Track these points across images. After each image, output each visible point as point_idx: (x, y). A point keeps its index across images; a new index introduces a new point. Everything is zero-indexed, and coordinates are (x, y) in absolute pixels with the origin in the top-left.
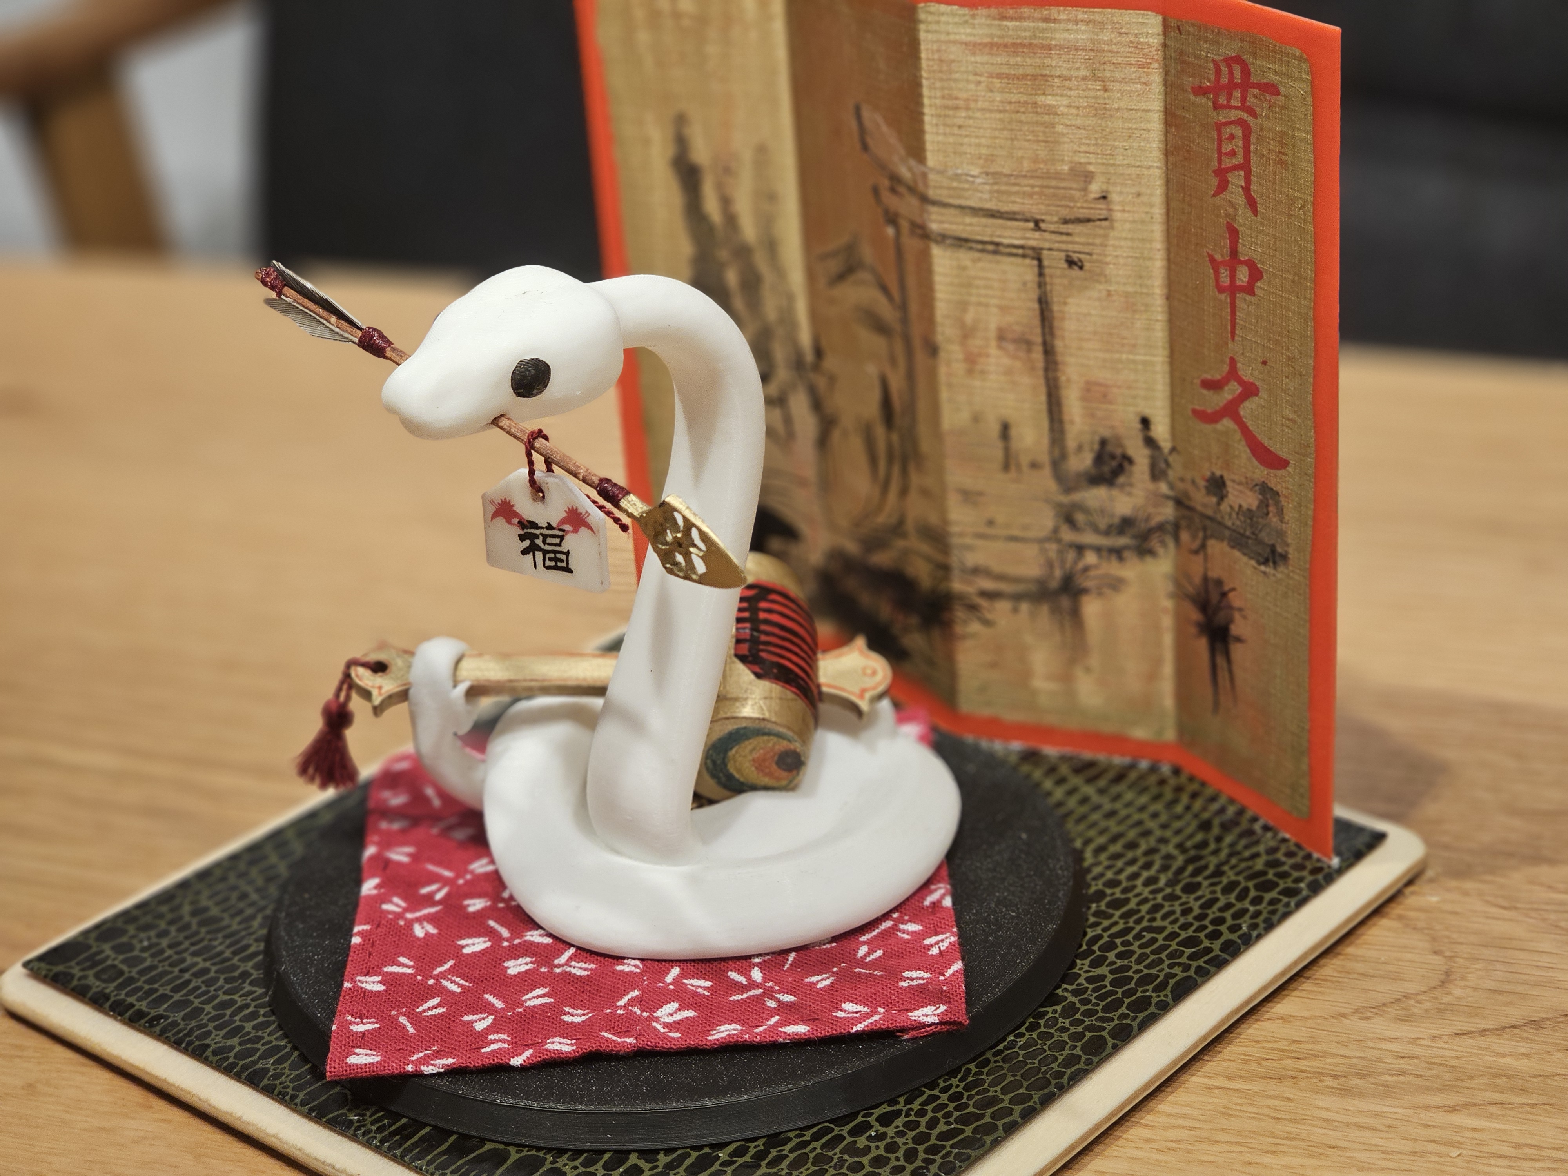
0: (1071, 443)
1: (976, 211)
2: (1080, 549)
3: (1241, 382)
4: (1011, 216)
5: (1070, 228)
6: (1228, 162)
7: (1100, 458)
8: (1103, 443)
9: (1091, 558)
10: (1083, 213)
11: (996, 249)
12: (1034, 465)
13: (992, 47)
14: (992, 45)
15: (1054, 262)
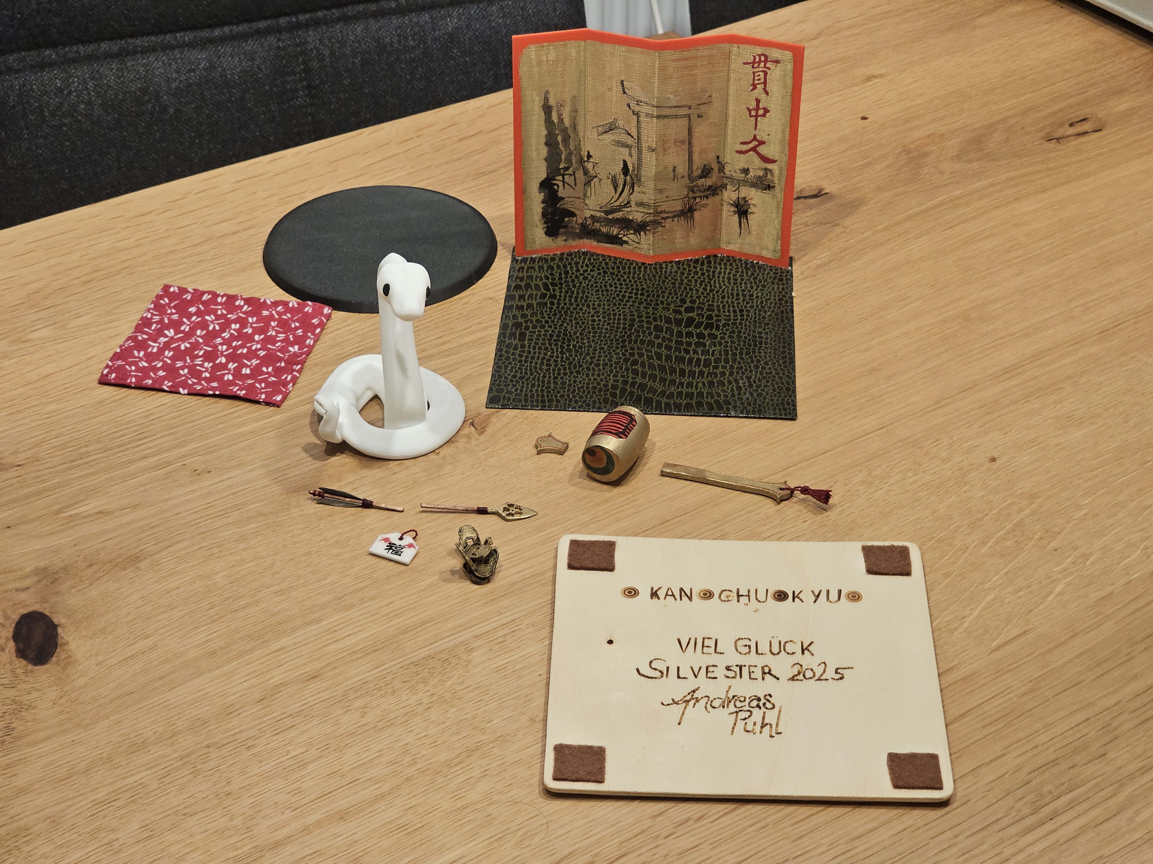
0: (694, 168)
1: (670, 107)
2: (695, 198)
3: (758, 141)
4: (682, 107)
5: (699, 107)
6: (756, 82)
7: (703, 171)
8: (705, 166)
9: (698, 200)
10: (703, 102)
11: (677, 116)
12: (682, 177)
13: (679, 60)
14: (679, 59)
15: (694, 117)
